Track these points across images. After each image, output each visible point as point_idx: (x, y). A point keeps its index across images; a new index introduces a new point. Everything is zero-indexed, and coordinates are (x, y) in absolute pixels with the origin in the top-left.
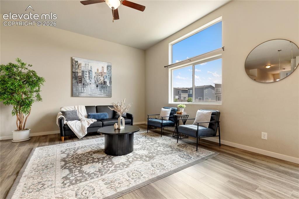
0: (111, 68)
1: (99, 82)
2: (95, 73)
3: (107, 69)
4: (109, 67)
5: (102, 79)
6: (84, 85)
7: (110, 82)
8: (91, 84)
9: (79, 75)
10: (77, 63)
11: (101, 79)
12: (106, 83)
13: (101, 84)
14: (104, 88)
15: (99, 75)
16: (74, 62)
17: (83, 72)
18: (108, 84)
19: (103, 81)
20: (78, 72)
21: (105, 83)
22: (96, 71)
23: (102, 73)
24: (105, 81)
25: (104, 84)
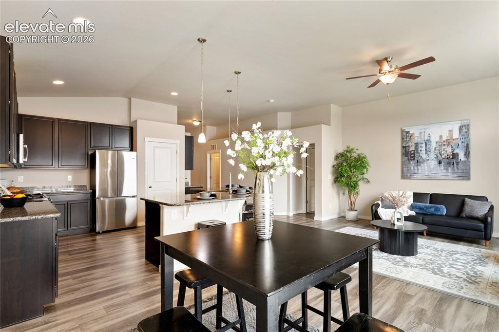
0: (468, 129)
1: (443, 156)
2: (436, 143)
3: (460, 132)
4: (464, 128)
5: (449, 150)
6: (418, 162)
7: (467, 154)
8: (428, 160)
9: (411, 150)
10: (408, 135)
11: (446, 151)
12: (458, 155)
13: (448, 158)
14: (453, 164)
15: (444, 145)
16: (405, 134)
17: (417, 144)
18: (462, 157)
19: (451, 154)
20: (409, 146)
21: (455, 156)
22: (438, 139)
23: (449, 141)
24: (455, 152)
25: (453, 158)
